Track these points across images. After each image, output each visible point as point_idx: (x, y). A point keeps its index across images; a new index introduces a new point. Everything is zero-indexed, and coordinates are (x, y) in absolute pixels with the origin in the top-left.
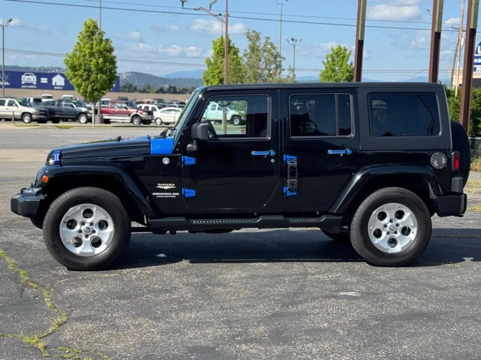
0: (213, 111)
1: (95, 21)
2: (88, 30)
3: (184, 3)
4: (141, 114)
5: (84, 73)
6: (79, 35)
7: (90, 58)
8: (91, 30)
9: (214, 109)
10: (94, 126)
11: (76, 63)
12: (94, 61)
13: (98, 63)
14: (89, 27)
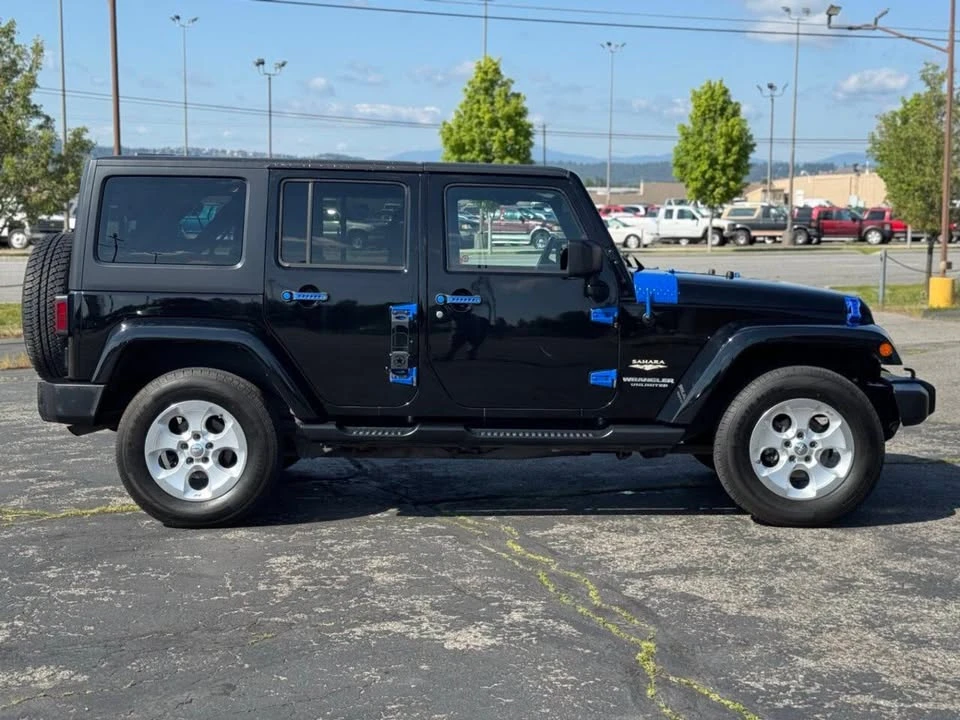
0: (669, 221)
1: (495, 61)
2: (485, 77)
3: (833, 17)
4: (551, 229)
5: (478, 156)
6: (466, 86)
7: (489, 130)
8: (489, 77)
9: (671, 217)
10: (492, 253)
11: (466, 139)
12: (500, 133)
13: (504, 137)
14: (486, 73)
